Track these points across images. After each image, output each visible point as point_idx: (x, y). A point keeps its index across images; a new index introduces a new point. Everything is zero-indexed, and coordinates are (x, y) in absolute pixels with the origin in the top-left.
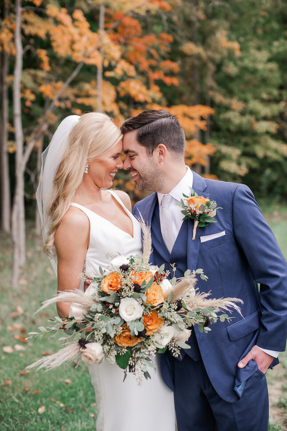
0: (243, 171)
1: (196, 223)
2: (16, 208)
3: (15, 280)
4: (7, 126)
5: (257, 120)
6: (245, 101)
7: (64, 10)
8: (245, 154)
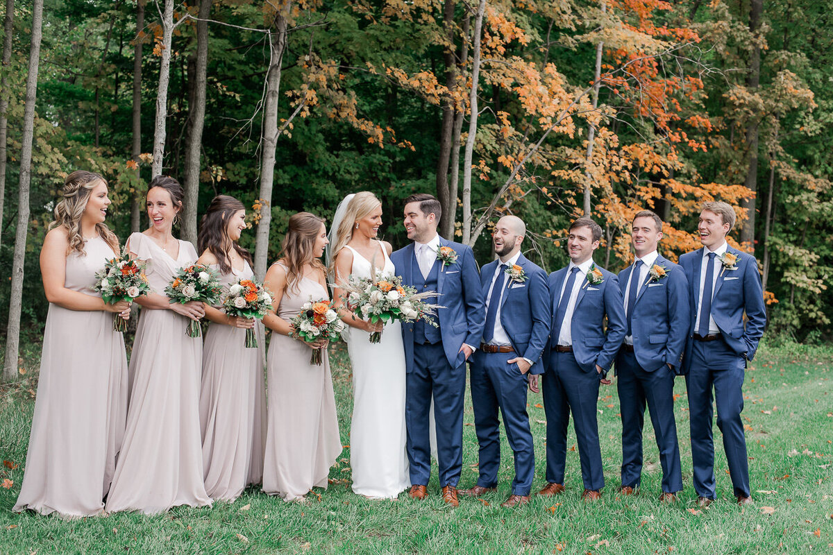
1: (444, 262)
7: (533, 64)
8: (826, 261)
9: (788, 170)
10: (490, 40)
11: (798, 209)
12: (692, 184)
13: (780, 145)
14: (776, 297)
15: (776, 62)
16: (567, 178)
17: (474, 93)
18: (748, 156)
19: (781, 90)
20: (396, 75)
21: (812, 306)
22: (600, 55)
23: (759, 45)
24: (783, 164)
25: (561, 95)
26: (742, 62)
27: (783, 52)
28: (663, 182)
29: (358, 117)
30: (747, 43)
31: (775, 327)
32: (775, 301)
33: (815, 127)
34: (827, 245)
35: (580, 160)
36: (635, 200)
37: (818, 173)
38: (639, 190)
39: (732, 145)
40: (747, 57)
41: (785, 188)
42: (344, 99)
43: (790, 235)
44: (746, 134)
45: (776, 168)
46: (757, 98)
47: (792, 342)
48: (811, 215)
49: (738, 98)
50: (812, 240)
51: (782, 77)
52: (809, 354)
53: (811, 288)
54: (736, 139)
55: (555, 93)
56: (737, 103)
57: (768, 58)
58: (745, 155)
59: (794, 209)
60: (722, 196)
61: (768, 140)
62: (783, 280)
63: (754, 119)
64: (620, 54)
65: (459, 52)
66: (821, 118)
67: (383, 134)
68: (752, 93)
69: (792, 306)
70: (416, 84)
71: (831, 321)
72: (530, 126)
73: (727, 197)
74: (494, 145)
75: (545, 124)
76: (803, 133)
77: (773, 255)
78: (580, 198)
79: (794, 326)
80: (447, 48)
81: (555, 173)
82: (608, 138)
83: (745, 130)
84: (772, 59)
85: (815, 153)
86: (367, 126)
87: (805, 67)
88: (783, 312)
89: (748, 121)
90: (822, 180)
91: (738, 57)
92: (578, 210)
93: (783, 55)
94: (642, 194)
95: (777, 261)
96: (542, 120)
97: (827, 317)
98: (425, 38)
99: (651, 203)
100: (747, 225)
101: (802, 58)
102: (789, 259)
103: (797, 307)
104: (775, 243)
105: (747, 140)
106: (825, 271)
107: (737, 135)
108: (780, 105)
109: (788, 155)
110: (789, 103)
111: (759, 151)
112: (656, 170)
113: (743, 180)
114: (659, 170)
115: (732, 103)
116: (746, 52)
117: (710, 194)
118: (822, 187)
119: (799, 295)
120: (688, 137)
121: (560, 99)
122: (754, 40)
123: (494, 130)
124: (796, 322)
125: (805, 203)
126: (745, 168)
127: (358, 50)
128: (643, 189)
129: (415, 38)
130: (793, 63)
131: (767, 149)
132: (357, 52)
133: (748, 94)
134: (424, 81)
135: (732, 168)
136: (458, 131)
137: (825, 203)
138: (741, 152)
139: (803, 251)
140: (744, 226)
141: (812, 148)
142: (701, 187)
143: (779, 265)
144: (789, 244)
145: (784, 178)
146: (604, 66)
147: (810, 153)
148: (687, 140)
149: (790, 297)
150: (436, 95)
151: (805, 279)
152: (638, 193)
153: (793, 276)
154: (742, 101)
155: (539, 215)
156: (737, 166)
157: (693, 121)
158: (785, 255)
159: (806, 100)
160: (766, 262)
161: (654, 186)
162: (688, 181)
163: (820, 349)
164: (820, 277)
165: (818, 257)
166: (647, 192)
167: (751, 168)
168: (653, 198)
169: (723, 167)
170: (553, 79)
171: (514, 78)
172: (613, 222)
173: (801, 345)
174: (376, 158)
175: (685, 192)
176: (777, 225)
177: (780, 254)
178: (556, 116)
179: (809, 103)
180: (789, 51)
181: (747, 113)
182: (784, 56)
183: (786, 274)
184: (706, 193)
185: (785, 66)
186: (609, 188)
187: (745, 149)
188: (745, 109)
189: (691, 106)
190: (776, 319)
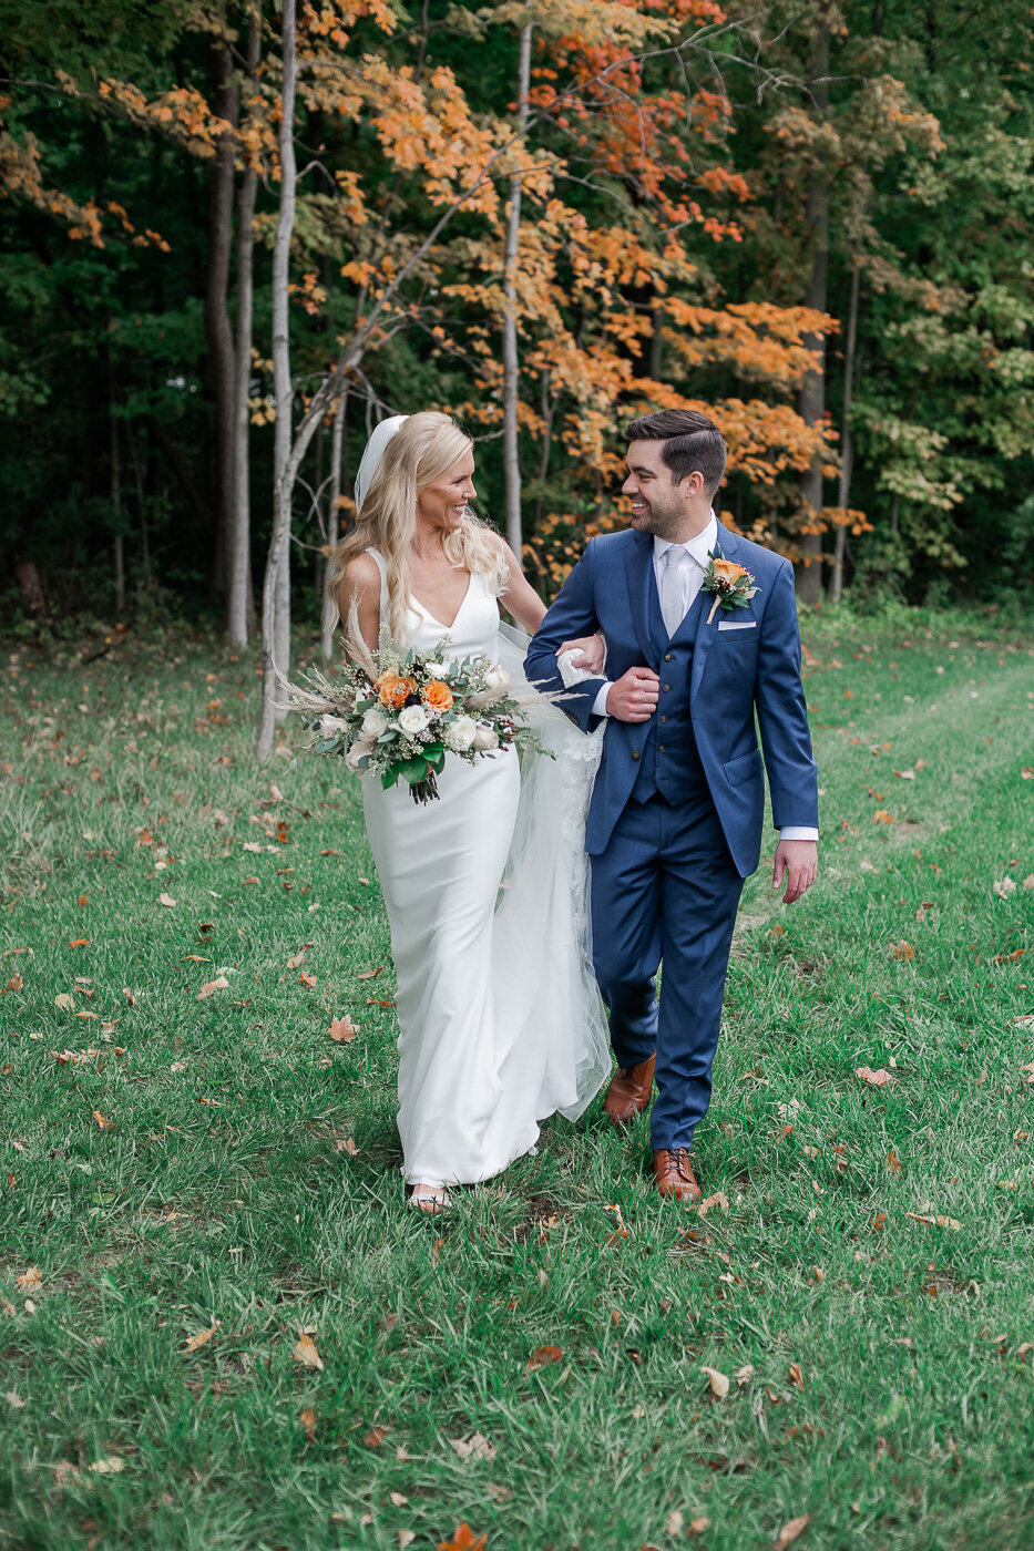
0: (946, 498)
1: (718, 601)
2: (272, 571)
3: (266, 743)
4: (250, 352)
5: (1006, 345)
6: (972, 287)
7: (407, 71)
8: (959, 446)
9: (886, 274)
10: (316, 21)
11: (905, 349)
12: (706, 304)
13: (873, 224)
14: (870, 520)
15: (862, 60)
16: (474, 299)
17: (287, 132)
18: (811, 247)
19: (876, 117)
20: (120, 96)
21: (931, 534)
22: (526, 49)
23: (829, 26)
24: (877, 262)
25: (466, 134)
26: (796, 63)
27: (874, 39)
28: (656, 303)
29: (47, 184)
30: (806, 22)
31: (866, 578)
32: (868, 527)
33: (936, 189)
34: (957, 416)
35: (497, 265)
36: (601, 341)
37: (941, 277)
38: (610, 321)
39: (779, 225)
40: (804, 51)
41: (878, 308)
42: (12, 149)
43: (892, 399)
44: (805, 203)
45: (862, 271)
46: (828, 131)
47: (899, 606)
48: (932, 360)
49: (795, 134)
50: (932, 408)
51: (880, 91)
52: (932, 627)
53: (934, 501)
54: (786, 214)
55: (455, 132)
56: (792, 142)
57: (846, 52)
58: (804, 245)
59: (897, 349)
60: (773, 329)
61: (849, 214)
62: (880, 486)
63: (822, 175)
64: (563, 47)
65: (243, 46)
66: (947, 170)
67: (99, 218)
68: (819, 123)
69: (896, 535)
70: (165, 115)
71: (968, 559)
72: (395, 197)
73: (783, 331)
74: (321, 236)
75: (436, 193)
76: (914, 200)
77: (860, 438)
78: (496, 341)
79: (901, 574)
80: (220, 38)
81: (450, 291)
82: (565, 221)
83: (803, 196)
84: (853, 53)
85: (936, 239)
86: (62, 205)
87: (917, 70)
88: (879, 547)
89: (808, 178)
90: (952, 291)
91: (788, 50)
92: (492, 365)
93: (877, 46)
94: (615, 329)
95: (866, 451)
96: (431, 186)
97: (961, 554)
98: (174, 17)
99: (634, 346)
100: (812, 383)
101: (913, 53)
102: (891, 445)
103: (905, 537)
104: (864, 416)
105: (807, 215)
106: (957, 466)
107: (788, 206)
108: (873, 146)
109: (886, 244)
110: (887, 142)
111: (832, 237)
112: (642, 279)
113: (802, 293)
114: (648, 279)
115: (781, 144)
116: (805, 41)
117: (748, 324)
118: (951, 304)
119: (907, 513)
120: (704, 213)
121: (466, 142)
122: (820, 16)
123: (319, 207)
124: (903, 565)
125: (921, 337)
126: (807, 271)
127: (31, 43)
128: (618, 318)
129: (152, 17)
130: (894, 61)
131: (847, 231)
132: (30, 48)
133: (811, 124)
134: (180, 109)
135: (782, 272)
136: (248, 211)
137: (957, 337)
138: (797, 241)
139: (918, 430)
140: (805, 384)
141: (930, 228)
142: (728, 311)
143: (870, 458)
144: (890, 416)
145: (881, 290)
146: (537, 72)
147: (927, 239)
148: (700, 219)
149: (890, 519)
150: (207, 138)
151: (922, 482)
152: (608, 327)
153: (900, 478)
154: (801, 139)
155: (413, 374)
156: (790, 267)
157: (711, 181)
158: (883, 438)
159: (925, 134)
160: (846, 452)
161: (639, 312)
162: (698, 299)
163: (953, 614)
164: (946, 479)
165: (945, 440)
166: (625, 325)
167: (816, 270)
168: (638, 337)
169: (762, 269)
170: (448, 100)
171: (363, 97)
172: (566, 386)
173: (916, 610)
174: (85, 268)
175: (701, 323)
176: (867, 381)
177: (874, 437)
178: (460, 177)
179: (928, 140)
180: (885, 37)
181: (808, 161)
182: (877, 48)
183: (886, 475)
184: (741, 323)
185: (878, 67)
186: (555, 321)
187: (805, 232)
188: (805, 154)
189: (702, 149)
190: (867, 562)
